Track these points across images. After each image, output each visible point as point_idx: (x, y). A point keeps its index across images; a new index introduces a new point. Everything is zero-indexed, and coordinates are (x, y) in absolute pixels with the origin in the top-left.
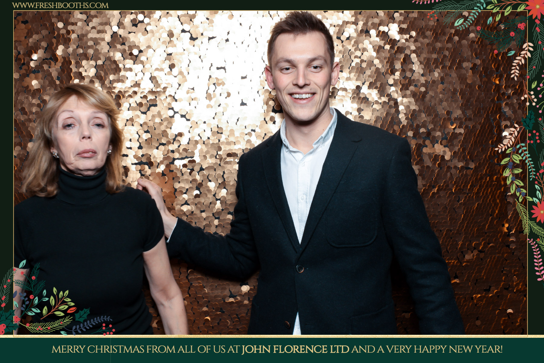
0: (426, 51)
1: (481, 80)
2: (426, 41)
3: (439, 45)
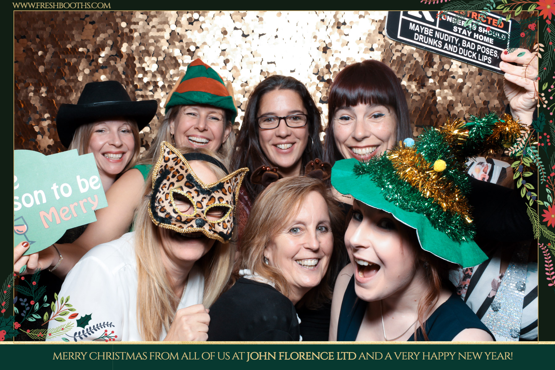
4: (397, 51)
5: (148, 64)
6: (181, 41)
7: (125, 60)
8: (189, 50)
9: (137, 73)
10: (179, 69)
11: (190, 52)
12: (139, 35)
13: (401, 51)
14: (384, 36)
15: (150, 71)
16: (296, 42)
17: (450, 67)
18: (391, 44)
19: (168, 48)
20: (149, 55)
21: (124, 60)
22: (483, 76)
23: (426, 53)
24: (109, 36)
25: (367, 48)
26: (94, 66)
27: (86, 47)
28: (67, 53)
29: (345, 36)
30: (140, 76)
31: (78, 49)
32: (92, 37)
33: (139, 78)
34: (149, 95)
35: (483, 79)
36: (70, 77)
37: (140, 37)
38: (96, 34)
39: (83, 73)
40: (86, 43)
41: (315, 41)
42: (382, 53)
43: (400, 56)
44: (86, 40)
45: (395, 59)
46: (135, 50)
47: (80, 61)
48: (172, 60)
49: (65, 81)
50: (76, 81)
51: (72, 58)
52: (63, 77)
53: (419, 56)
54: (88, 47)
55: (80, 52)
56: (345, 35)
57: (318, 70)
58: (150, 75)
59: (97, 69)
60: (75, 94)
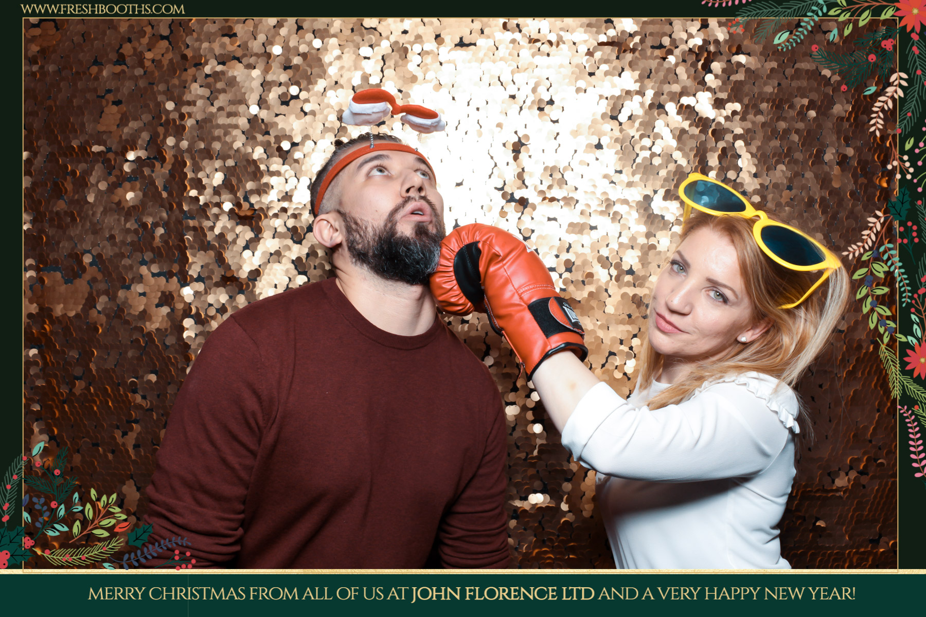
0: (760, 135)
1: (856, 182)
2: (760, 119)
3: (782, 125)
4: (642, 148)
5: (208, 170)
6: (267, 133)
7: (170, 167)
8: (279, 149)
9: (189, 188)
10: (260, 181)
11: (281, 152)
12: (195, 122)
13: (650, 149)
14: (621, 124)
15: (211, 185)
16: (466, 133)
17: (738, 176)
18: (633, 137)
19: (243, 144)
20: (211, 158)
21: (168, 166)
22: (794, 191)
23: (695, 152)
24: (145, 125)
25: (592, 144)
26: (116, 176)
27: (105, 145)
28: (71, 155)
29: (552, 123)
30: (193, 193)
31: (91, 148)
32: (116, 127)
33: (191, 197)
34: (205, 226)
35: (794, 197)
36: (73, 196)
37: (197, 126)
38: (123, 122)
39: (97, 189)
40: (104, 137)
41: (499, 132)
42: (616, 153)
43: (649, 157)
44: (104, 132)
45: (640, 161)
46: (187, 149)
47: (92, 169)
48: (250, 166)
49: (66, 202)
50: (82, 203)
51: (80, 162)
52: (62, 195)
53: (683, 157)
54: (108, 143)
55: (93, 152)
56: (552, 121)
57: (504, 181)
58: (209, 191)
59: (121, 181)
60: (81, 224)
